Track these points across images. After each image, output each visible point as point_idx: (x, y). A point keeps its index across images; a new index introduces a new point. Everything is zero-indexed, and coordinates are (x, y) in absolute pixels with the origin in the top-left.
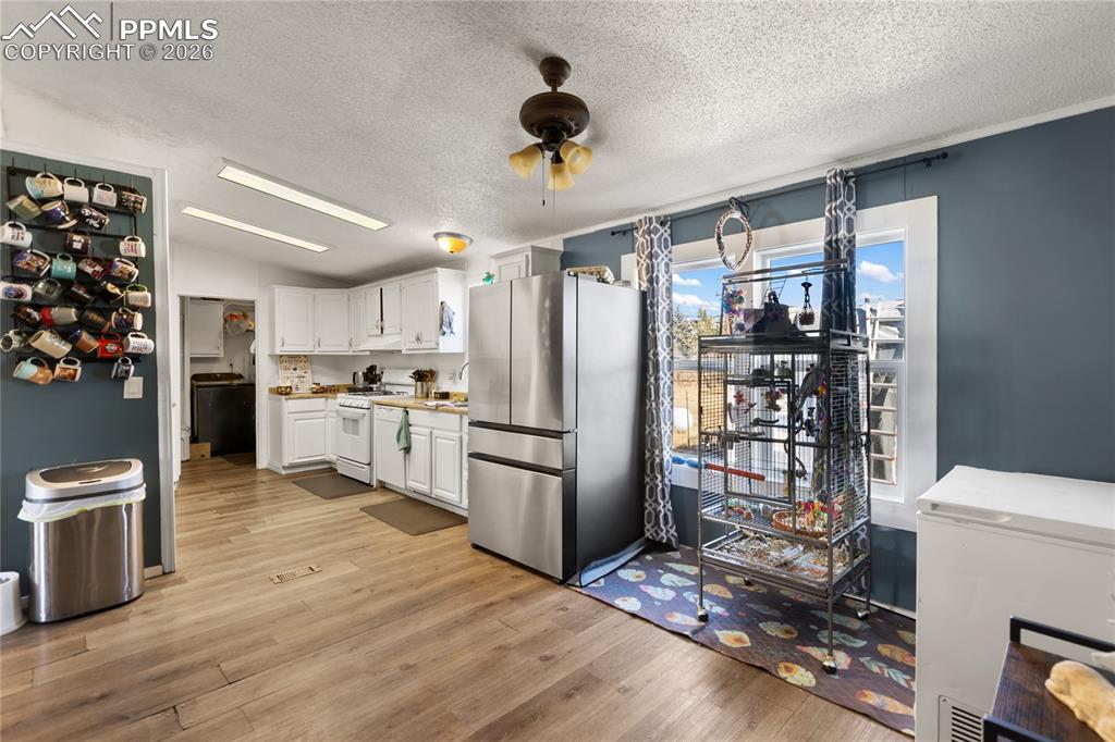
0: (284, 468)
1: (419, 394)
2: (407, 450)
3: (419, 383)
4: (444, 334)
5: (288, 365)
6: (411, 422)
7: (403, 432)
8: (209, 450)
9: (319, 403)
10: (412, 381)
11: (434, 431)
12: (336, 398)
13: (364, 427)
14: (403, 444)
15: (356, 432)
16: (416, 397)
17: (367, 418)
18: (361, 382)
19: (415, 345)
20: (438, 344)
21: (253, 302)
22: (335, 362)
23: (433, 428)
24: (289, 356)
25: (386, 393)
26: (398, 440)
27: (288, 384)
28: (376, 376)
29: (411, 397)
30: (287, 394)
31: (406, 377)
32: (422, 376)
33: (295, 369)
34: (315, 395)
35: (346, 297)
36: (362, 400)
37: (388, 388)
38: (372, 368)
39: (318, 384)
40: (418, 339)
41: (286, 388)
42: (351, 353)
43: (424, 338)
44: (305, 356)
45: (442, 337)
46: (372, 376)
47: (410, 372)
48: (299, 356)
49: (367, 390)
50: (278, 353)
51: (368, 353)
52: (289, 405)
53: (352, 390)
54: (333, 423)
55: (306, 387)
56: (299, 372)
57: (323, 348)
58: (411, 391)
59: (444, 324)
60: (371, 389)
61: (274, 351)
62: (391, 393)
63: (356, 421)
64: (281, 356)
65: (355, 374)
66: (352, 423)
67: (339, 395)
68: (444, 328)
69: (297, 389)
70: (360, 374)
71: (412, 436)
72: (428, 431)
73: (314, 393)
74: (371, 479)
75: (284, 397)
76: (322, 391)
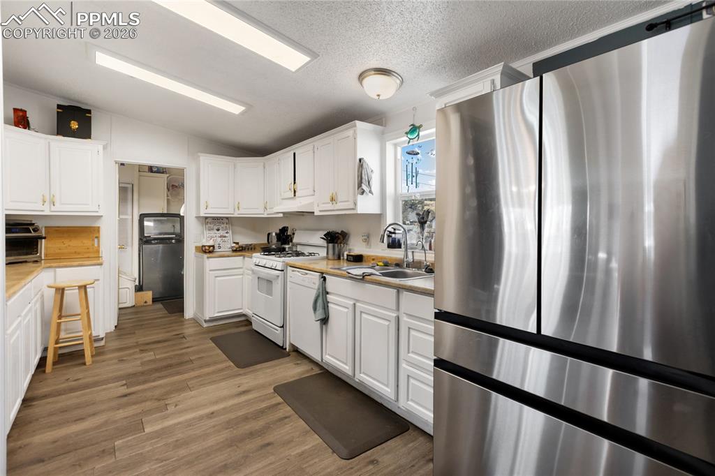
0: (206, 321)
1: (331, 256)
2: (325, 321)
3: (331, 245)
4: (363, 193)
5: (212, 226)
6: (328, 290)
7: (320, 301)
8: (151, 297)
9: (237, 261)
10: (324, 243)
11: (358, 304)
12: (251, 258)
13: (277, 287)
14: (320, 315)
15: (270, 292)
16: (327, 258)
17: (280, 281)
18: (274, 243)
19: (329, 206)
20: (355, 204)
21: (182, 170)
22: (252, 223)
23: (357, 301)
24: (214, 218)
25: (298, 254)
26: (315, 309)
27: (211, 243)
28: (288, 236)
29: (323, 259)
30: (210, 252)
31: (317, 239)
32: (335, 239)
33: (218, 230)
34: (234, 254)
35: (262, 164)
36: (275, 261)
37: (299, 249)
38: (284, 230)
39: (237, 243)
40: (332, 199)
41: (210, 247)
42: (265, 216)
43: (340, 198)
44: (227, 218)
45: (359, 197)
46: (284, 237)
47: (322, 234)
48: (222, 218)
49: (280, 251)
50: (202, 214)
51: (281, 215)
52: (211, 263)
53: (267, 250)
54: (248, 281)
55: (228, 245)
56: (222, 232)
57: (242, 211)
58: (323, 253)
59: (361, 182)
60: (284, 249)
61: (199, 213)
62: (303, 254)
63: (269, 282)
64: (206, 218)
65: (269, 234)
66: (266, 283)
67: (254, 254)
68: (364, 187)
69: (220, 247)
70: (274, 234)
71: (330, 305)
72: (352, 303)
73: (234, 251)
74: (284, 341)
75: (206, 256)
76: (241, 250)
